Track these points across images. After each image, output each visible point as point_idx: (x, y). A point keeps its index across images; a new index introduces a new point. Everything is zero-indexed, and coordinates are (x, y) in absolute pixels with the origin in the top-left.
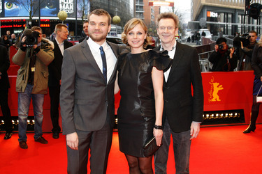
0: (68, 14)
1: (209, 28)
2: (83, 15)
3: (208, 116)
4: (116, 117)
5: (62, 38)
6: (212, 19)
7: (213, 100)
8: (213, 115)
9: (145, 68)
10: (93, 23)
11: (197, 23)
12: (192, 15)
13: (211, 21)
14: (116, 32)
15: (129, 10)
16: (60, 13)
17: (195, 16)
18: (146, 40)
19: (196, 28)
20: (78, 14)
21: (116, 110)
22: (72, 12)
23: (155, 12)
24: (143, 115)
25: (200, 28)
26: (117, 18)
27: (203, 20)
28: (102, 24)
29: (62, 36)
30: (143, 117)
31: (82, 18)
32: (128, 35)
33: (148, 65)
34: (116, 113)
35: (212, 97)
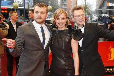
0: (19, 4)
1: (108, 13)
2: (29, 5)
3: (108, 69)
4: (49, 70)
5: (14, 20)
6: (110, 7)
7: (111, 59)
8: (111, 69)
9: (67, 39)
10: (37, 12)
11: (100, 10)
12: (97, 5)
13: (109, 8)
14: (50, 16)
15: (58, 3)
16: (14, 4)
17: (99, 6)
18: (67, 22)
19: (100, 13)
20: (26, 5)
21: (50, 65)
22: (22, 3)
23: (74, 4)
24: (67, 68)
25: (102, 13)
26: (50, 7)
27: (105, 8)
28: (43, 13)
29: (14, 18)
30: (67, 70)
31: (28, 7)
32: (56, 19)
33: (69, 38)
34: (49, 68)
35: (111, 58)
